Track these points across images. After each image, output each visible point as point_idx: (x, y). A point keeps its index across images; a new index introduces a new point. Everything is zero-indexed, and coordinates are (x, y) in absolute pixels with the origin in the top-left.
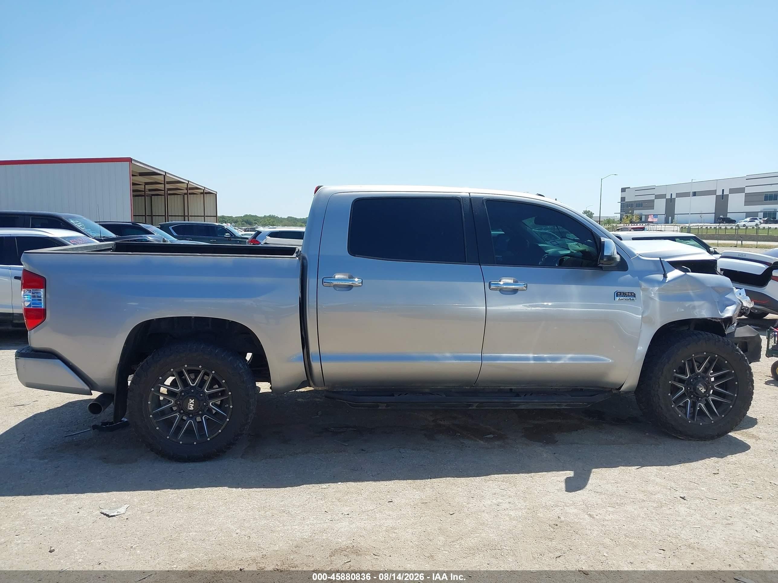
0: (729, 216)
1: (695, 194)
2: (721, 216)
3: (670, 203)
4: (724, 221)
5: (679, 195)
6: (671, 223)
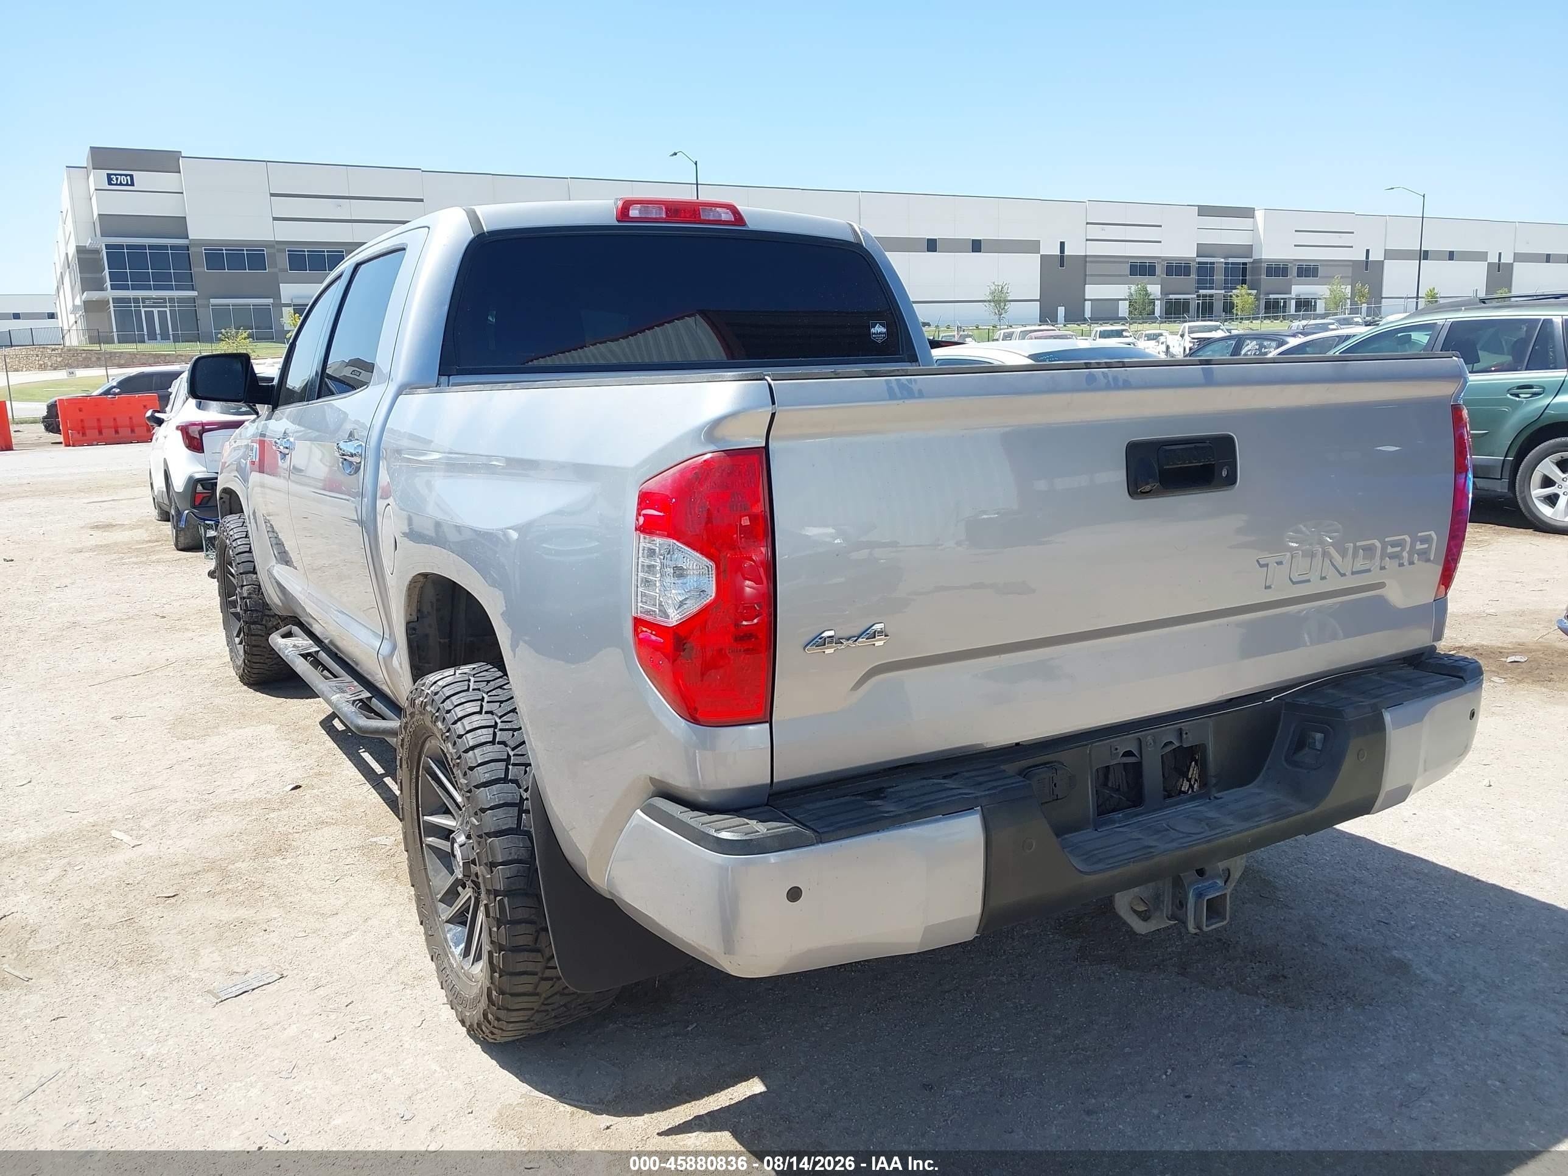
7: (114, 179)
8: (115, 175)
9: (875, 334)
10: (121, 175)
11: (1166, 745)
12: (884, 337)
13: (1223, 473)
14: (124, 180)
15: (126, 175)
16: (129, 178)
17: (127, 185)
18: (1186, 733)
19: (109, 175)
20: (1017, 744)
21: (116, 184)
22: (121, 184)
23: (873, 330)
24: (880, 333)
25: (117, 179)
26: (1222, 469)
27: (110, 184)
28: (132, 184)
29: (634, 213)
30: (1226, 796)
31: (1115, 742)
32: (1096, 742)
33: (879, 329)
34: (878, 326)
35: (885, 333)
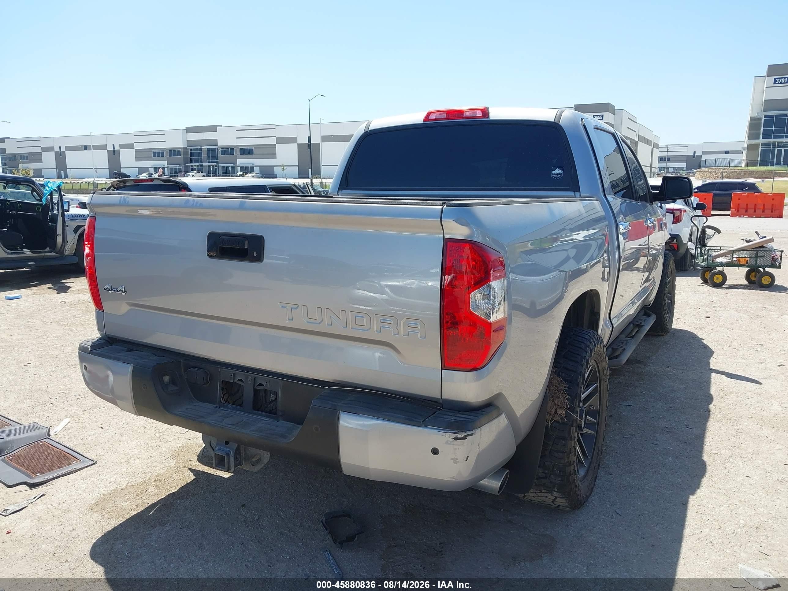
0: (123, 171)
1: (85, 148)
2: (116, 171)
3: (60, 157)
4: (120, 176)
5: (69, 148)
6: (65, 178)
9: (554, 174)
11: (260, 385)
12: (560, 176)
13: (256, 254)
18: (267, 383)
19: (775, 79)
23: (553, 172)
24: (558, 174)
26: (254, 253)
27: (775, 83)
29: (433, 117)
30: (281, 422)
31: (232, 372)
32: (223, 368)
33: (558, 171)
34: (557, 169)
35: (562, 174)
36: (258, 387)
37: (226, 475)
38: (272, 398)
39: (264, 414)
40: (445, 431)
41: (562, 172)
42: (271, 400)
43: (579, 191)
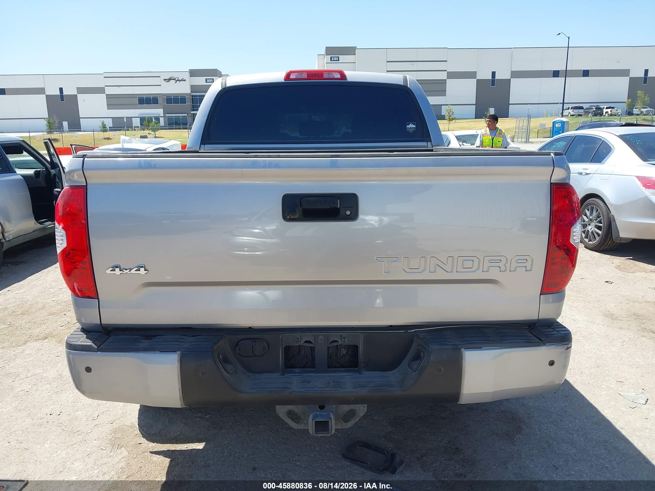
7: (333, 59)
8: (333, 57)
9: (409, 128)
10: (335, 57)
11: (333, 342)
12: (414, 130)
14: (336, 59)
15: (337, 57)
16: (338, 58)
17: (337, 61)
18: (344, 338)
19: (331, 57)
20: (250, 328)
21: (333, 61)
22: (335, 61)
23: (408, 126)
24: (412, 128)
25: (334, 59)
27: (331, 61)
28: (339, 60)
29: (292, 76)
30: (367, 374)
31: (298, 335)
32: (285, 333)
33: (412, 126)
34: (411, 124)
35: (415, 128)
36: (331, 344)
37: (200, 446)
38: (343, 352)
39: (343, 369)
40: (560, 345)
41: (415, 126)
42: (342, 355)
43: (431, 141)
